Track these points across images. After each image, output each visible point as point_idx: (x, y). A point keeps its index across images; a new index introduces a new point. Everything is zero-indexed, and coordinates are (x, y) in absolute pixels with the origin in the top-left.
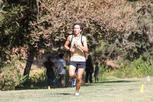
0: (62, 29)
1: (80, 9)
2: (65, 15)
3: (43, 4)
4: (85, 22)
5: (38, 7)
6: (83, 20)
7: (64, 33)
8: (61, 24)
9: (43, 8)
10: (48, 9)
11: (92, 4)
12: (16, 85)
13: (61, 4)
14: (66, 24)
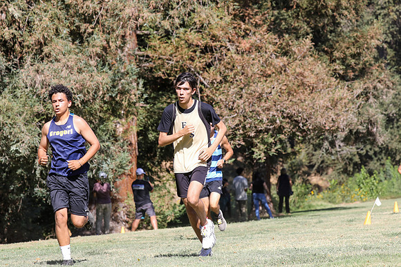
0: (239, 129)
1: (265, 95)
2: (242, 106)
3: (207, 90)
4: (275, 116)
5: (200, 95)
6: (271, 113)
7: (241, 134)
8: (237, 122)
9: (207, 96)
10: (216, 98)
11: (284, 88)
12: (169, 221)
13: (236, 89)
14: (245, 121)
